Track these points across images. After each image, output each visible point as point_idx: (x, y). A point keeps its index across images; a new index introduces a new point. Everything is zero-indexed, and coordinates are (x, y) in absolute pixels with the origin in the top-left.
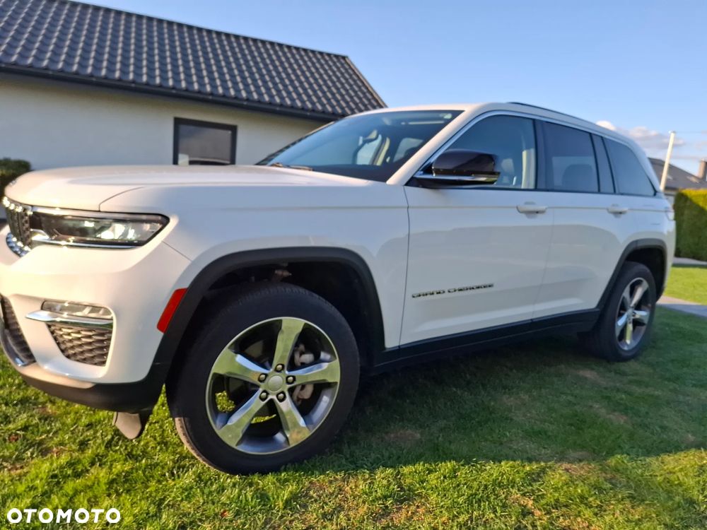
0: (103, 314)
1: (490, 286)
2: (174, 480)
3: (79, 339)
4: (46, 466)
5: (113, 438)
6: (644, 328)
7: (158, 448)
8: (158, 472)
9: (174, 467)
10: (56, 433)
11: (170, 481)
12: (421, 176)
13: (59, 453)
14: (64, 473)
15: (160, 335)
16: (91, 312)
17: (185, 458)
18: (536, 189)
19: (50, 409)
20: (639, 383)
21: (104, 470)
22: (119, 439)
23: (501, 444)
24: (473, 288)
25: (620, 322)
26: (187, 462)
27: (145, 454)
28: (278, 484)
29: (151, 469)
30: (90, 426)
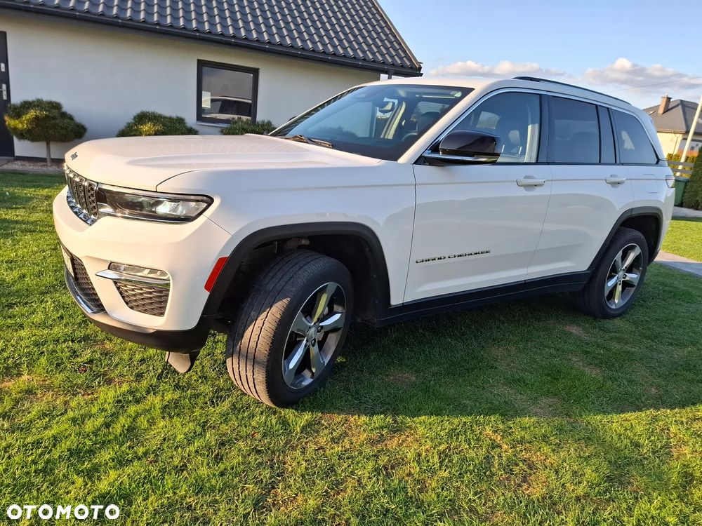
0: (160, 276)
1: (487, 252)
2: (214, 407)
3: (141, 294)
4: (111, 394)
5: (162, 372)
6: (633, 289)
7: (200, 381)
8: (201, 400)
9: (214, 397)
10: (116, 365)
11: (211, 408)
12: (429, 154)
13: (121, 383)
14: (127, 399)
15: (207, 294)
16: (150, 273)
17: (222, 390)
18: (537, 163)
19: (108, 345)
20: (619, 340)
21: (158, 398)
22: (168, 373)
23: (484, 388)
24: (471, 254)
25: (610, 283)
26: (223, 393)
27: (189, 385)
28: (296, 414)
29: (195, 398)
30: (142, 361)
